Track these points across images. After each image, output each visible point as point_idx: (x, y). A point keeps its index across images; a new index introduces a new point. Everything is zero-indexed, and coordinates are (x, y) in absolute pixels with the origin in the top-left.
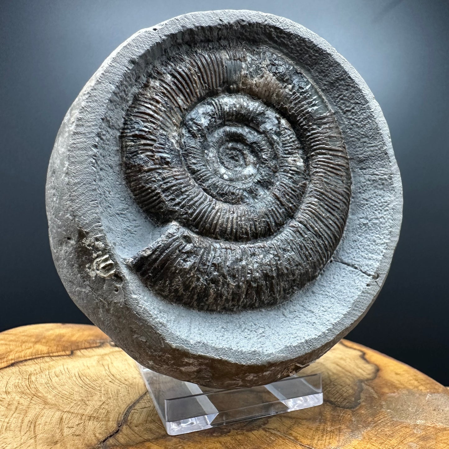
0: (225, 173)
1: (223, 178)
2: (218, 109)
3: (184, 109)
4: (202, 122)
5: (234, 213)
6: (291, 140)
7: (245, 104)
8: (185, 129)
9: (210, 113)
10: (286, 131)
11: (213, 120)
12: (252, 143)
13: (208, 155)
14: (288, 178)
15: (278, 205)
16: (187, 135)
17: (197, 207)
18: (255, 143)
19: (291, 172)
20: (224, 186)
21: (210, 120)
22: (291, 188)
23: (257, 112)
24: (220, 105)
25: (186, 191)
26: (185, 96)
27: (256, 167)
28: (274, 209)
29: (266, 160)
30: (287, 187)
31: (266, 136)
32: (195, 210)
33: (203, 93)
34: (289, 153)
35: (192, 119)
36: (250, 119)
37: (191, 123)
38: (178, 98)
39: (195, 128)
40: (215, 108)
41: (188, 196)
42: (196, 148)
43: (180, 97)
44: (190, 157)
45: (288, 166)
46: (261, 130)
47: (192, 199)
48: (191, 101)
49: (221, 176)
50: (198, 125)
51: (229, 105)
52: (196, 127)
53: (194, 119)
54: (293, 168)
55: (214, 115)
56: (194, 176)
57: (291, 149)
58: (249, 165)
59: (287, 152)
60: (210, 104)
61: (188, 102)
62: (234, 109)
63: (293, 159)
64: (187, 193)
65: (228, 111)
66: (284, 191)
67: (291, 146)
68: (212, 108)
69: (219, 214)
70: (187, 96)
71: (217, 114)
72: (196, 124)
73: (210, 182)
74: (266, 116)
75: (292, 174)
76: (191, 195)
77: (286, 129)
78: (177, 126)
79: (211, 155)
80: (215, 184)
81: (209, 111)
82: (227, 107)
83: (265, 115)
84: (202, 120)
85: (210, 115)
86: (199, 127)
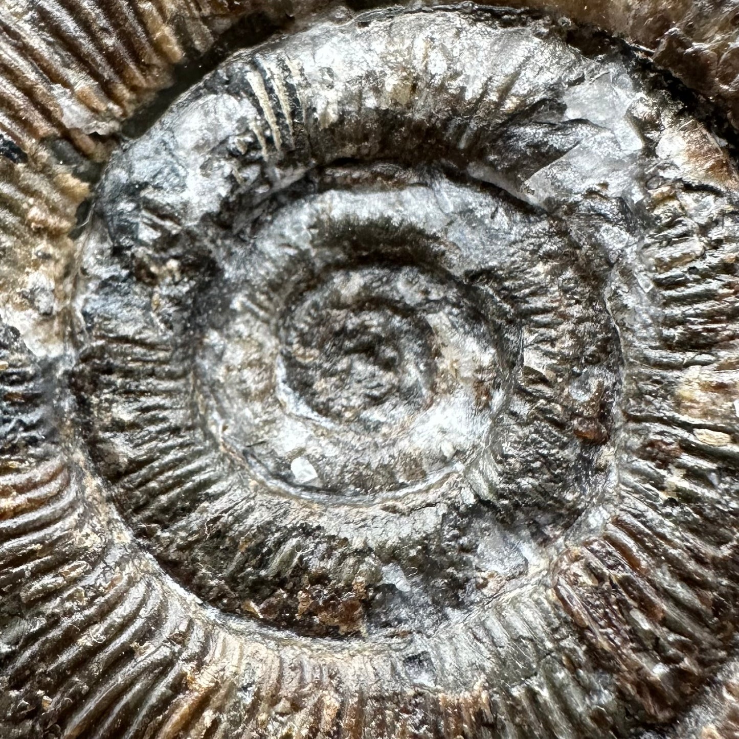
0: (300, 452)
1: (287, 479)
2: (279, 115)
3: (95, 136)
4: (185, 196)
5: (296, 706)
6: (713, 260)
7: (438, 67)
8: (103, 240)
9: (234, 143)
10: (688, 199)
11: (252, 173)
12: (473, 276)
13: (219, 357)
14: (663, 496)
15: (573, 667)
16: (105, 273)
17: (96, 683)
18: (488, 274)
19: (688, 460)
20: (271, 539)
21: (231, 178)
22: (672, 562)
23: (510, 104)
24: (291, 90)
25: (49, 594)
26: (94, 74)
27: (487, 406)
28: (545, 694)
29: (543, 380)
30: (644, 560)
31: (563, 233)
32: (79, 700)
33: (203, 36)
34: (692, 342)
35: (133, 190)
36: (462, 145)
37: (126, 206)
38: (58, 89)
39: (147, 234)
40: (260, 111)
41: (54, 620)
42: (142, 343)
43: (66, 84)
44: (107, 394)
45: (671, 422)
46: (532, 199)
47: (69, 638)
48: (133, 89)
49: (278, 466)
50: (163, 217)
51: (339, 86)
52: (155, 226)
53: (143, 186)
54: (703, 438)
55: (253, 146)
56: (117, 490)
57: (711, 317)
58: (450, 390)
59: (676, 333)
60: (239, 89)
61: (118, 101)
62: (371, 102)
63: (709, 375)
64: (52, 606)
65: (333, 117)
66: (626, 583)
67: (709, 295)
68: (245, 109)
69: (208, 717)
70: (107, 73)
71: (269, 140)
72: (156, 209)
73: (195, 520)
74: (570, 114)
75: (692, 474)
76: (69, 613)
77: (688, 188)
78: (54, 235)
79: (236, 355)
80: (220, 535)
81: (229, 127)
82: (333, 96)
83: (562, 108)
84: (189, 182)
85: (233, 154)
86: (168, 224)
